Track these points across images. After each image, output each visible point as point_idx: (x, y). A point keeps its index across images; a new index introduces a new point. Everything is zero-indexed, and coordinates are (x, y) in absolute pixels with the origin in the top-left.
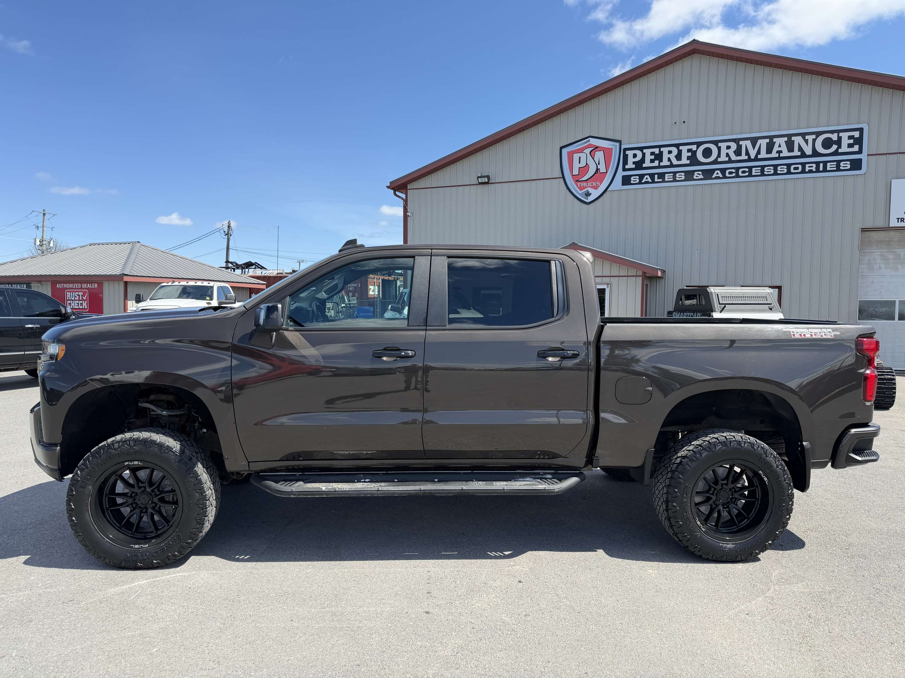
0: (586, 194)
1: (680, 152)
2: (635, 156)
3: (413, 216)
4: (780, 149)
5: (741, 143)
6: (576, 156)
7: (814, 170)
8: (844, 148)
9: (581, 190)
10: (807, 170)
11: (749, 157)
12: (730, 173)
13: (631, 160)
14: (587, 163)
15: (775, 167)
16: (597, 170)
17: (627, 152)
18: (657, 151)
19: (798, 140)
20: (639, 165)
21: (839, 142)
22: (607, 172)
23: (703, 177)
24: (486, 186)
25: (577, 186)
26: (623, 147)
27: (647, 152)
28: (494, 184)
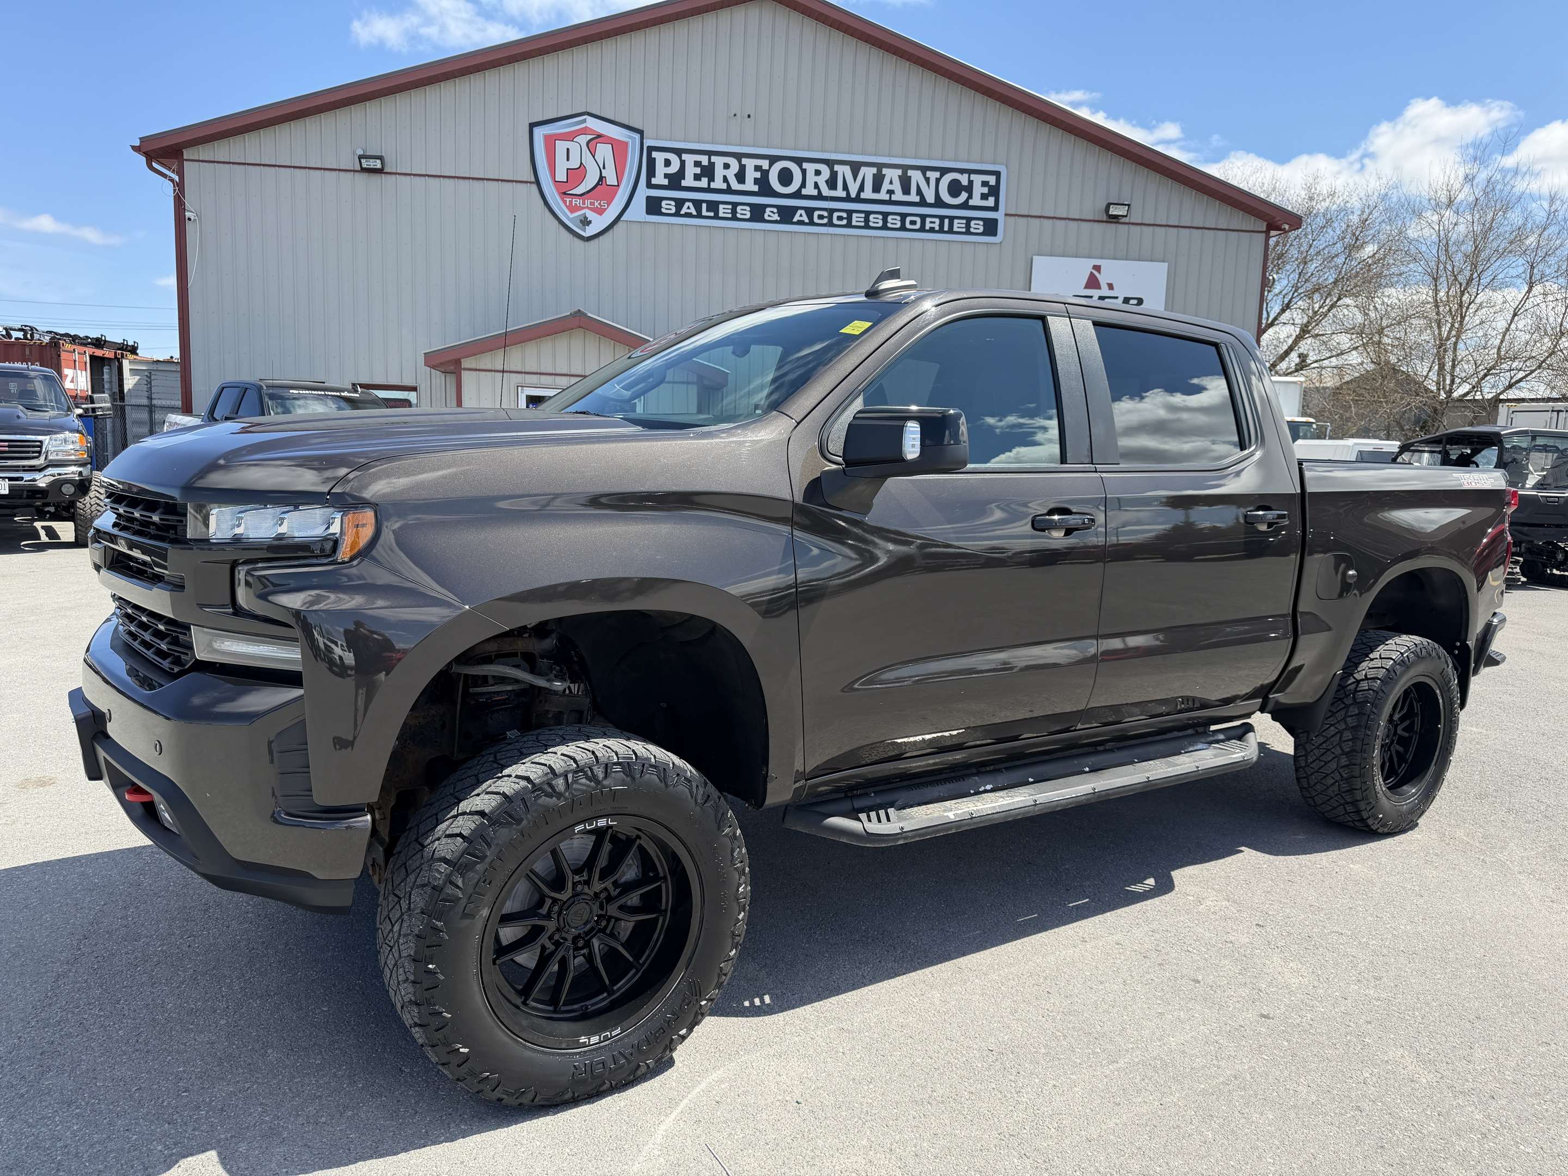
0: (581, 221)
1: (742, 168)
2: (667, 163)
3: (200, 219)
4: (891, 187)
5: (836, 168)
6: (561, 146)
7: (937, 228)
8: (976, 201)
9: (572, 212)
10: (927, 228)
11: (848, 193)
12: (821, 217)
13: (660, 170)
14: (581, 163)
15: (885, 215)
16: (601, 178)
17: (654, 154)
18: (704, 160)
19: (916, 176)
20: (675, 181)
21: (969, 189)
22: (618, 186)
23: (779, 219)
24: (375, 178)
25: (565, 202)
26: (647, 143)
27: (689, 159)
28: (393, 177)
